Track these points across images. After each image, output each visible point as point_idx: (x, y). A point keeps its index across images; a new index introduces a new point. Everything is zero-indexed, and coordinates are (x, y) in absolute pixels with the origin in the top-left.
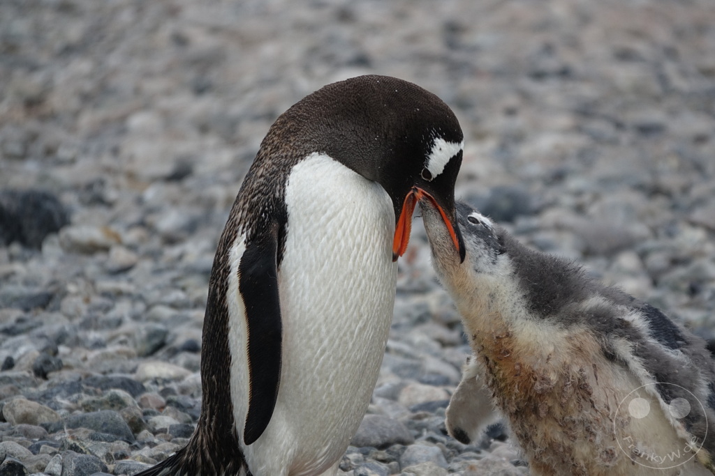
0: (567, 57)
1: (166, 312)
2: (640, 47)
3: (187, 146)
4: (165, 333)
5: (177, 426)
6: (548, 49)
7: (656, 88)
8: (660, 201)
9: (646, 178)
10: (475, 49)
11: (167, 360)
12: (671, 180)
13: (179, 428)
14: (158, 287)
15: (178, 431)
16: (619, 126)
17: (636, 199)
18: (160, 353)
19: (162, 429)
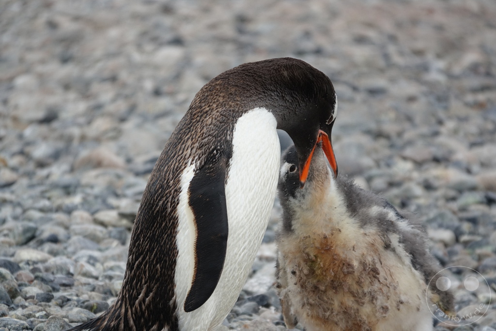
0: (321, 41)
1: (36, 215)
2: (371, 34)
3: (54, 99)
4: (35, 229)
5: (41, 294)
6: (307, 35)
7: (381, 63)
8: (383, 142)
9: (373, 126)
10: (256, 34)
11: (36, 248)
12: (390, 128)
13: (43, 296)
14: (32, 197)
15: (42, 298)
16: (355, 89)
17: (365, 140)
18: (32, 243)
19: (31, 296)
